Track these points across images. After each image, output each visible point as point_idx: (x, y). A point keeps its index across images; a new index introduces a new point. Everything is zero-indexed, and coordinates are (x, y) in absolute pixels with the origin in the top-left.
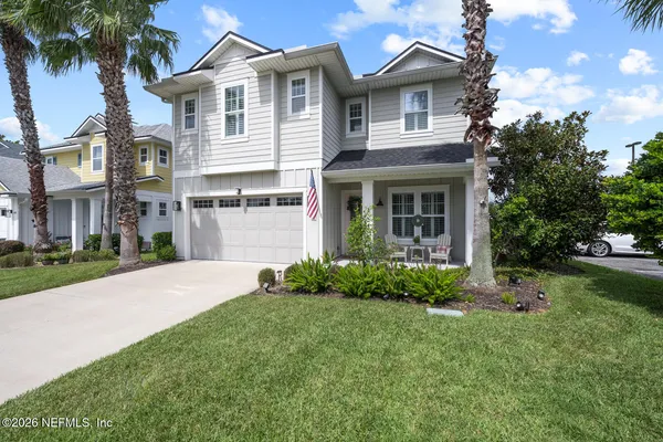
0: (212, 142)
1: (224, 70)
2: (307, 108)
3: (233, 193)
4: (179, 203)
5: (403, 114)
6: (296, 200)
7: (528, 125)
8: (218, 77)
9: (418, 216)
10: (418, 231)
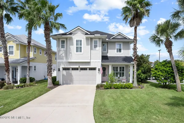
0: (72, 53)
1: (76, 35)
2: (98, 47)
3: (78, 67)
4: (59, 69)
5: (116, 48)
6: (94, 69)
7: (141, 56)
8: (74, 36)
9: (119, 72)
10: (119, 75)
